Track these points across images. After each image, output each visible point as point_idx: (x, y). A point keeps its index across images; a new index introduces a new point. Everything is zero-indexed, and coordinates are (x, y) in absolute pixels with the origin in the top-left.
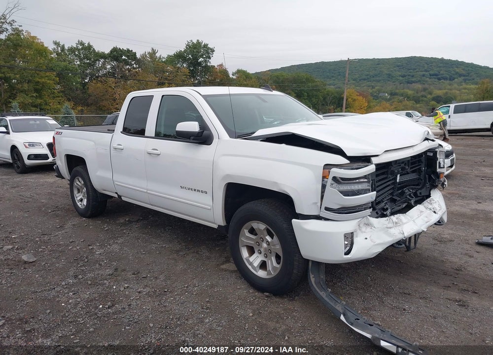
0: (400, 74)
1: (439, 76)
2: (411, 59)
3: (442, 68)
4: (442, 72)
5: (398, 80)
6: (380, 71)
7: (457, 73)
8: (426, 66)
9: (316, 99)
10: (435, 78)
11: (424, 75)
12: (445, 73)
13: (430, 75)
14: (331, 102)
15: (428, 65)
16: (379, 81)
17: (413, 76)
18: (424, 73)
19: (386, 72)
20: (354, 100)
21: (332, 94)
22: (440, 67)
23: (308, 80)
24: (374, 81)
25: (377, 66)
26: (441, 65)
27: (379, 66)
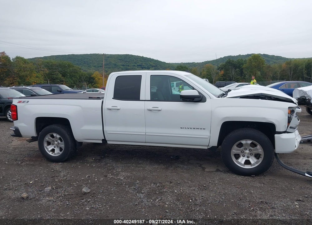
0: (121, 64)
1: (142, 66)
2: (126, 56)
3: (143, 62)
4: (143, 64)
5: (120, 68)
6: (110, 62)
7: (151, 65)
8: (135, 60)
9: (75, 78)
10: (140, 68)
11: (134, 66)
12: (145, 65)
13: (138, 66)
14: (85, 80)
15: (136, 59)
16: (110, 68)
17: (128, 66)
18: (134, 64)
19: (113, 63)
20: (99, 79)
21: (85, 75)
22: (142, 61)
23: (69, 66)
24: (107, 68)
25: (108, 59)
26: (142, 60)
27: (109, 58)
